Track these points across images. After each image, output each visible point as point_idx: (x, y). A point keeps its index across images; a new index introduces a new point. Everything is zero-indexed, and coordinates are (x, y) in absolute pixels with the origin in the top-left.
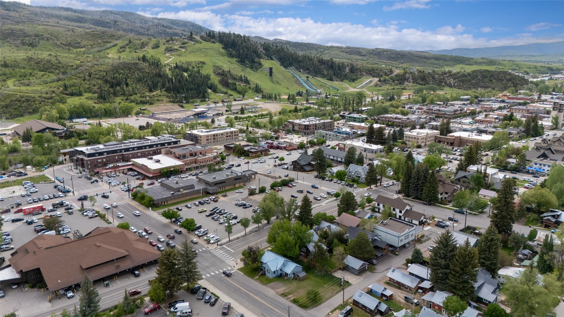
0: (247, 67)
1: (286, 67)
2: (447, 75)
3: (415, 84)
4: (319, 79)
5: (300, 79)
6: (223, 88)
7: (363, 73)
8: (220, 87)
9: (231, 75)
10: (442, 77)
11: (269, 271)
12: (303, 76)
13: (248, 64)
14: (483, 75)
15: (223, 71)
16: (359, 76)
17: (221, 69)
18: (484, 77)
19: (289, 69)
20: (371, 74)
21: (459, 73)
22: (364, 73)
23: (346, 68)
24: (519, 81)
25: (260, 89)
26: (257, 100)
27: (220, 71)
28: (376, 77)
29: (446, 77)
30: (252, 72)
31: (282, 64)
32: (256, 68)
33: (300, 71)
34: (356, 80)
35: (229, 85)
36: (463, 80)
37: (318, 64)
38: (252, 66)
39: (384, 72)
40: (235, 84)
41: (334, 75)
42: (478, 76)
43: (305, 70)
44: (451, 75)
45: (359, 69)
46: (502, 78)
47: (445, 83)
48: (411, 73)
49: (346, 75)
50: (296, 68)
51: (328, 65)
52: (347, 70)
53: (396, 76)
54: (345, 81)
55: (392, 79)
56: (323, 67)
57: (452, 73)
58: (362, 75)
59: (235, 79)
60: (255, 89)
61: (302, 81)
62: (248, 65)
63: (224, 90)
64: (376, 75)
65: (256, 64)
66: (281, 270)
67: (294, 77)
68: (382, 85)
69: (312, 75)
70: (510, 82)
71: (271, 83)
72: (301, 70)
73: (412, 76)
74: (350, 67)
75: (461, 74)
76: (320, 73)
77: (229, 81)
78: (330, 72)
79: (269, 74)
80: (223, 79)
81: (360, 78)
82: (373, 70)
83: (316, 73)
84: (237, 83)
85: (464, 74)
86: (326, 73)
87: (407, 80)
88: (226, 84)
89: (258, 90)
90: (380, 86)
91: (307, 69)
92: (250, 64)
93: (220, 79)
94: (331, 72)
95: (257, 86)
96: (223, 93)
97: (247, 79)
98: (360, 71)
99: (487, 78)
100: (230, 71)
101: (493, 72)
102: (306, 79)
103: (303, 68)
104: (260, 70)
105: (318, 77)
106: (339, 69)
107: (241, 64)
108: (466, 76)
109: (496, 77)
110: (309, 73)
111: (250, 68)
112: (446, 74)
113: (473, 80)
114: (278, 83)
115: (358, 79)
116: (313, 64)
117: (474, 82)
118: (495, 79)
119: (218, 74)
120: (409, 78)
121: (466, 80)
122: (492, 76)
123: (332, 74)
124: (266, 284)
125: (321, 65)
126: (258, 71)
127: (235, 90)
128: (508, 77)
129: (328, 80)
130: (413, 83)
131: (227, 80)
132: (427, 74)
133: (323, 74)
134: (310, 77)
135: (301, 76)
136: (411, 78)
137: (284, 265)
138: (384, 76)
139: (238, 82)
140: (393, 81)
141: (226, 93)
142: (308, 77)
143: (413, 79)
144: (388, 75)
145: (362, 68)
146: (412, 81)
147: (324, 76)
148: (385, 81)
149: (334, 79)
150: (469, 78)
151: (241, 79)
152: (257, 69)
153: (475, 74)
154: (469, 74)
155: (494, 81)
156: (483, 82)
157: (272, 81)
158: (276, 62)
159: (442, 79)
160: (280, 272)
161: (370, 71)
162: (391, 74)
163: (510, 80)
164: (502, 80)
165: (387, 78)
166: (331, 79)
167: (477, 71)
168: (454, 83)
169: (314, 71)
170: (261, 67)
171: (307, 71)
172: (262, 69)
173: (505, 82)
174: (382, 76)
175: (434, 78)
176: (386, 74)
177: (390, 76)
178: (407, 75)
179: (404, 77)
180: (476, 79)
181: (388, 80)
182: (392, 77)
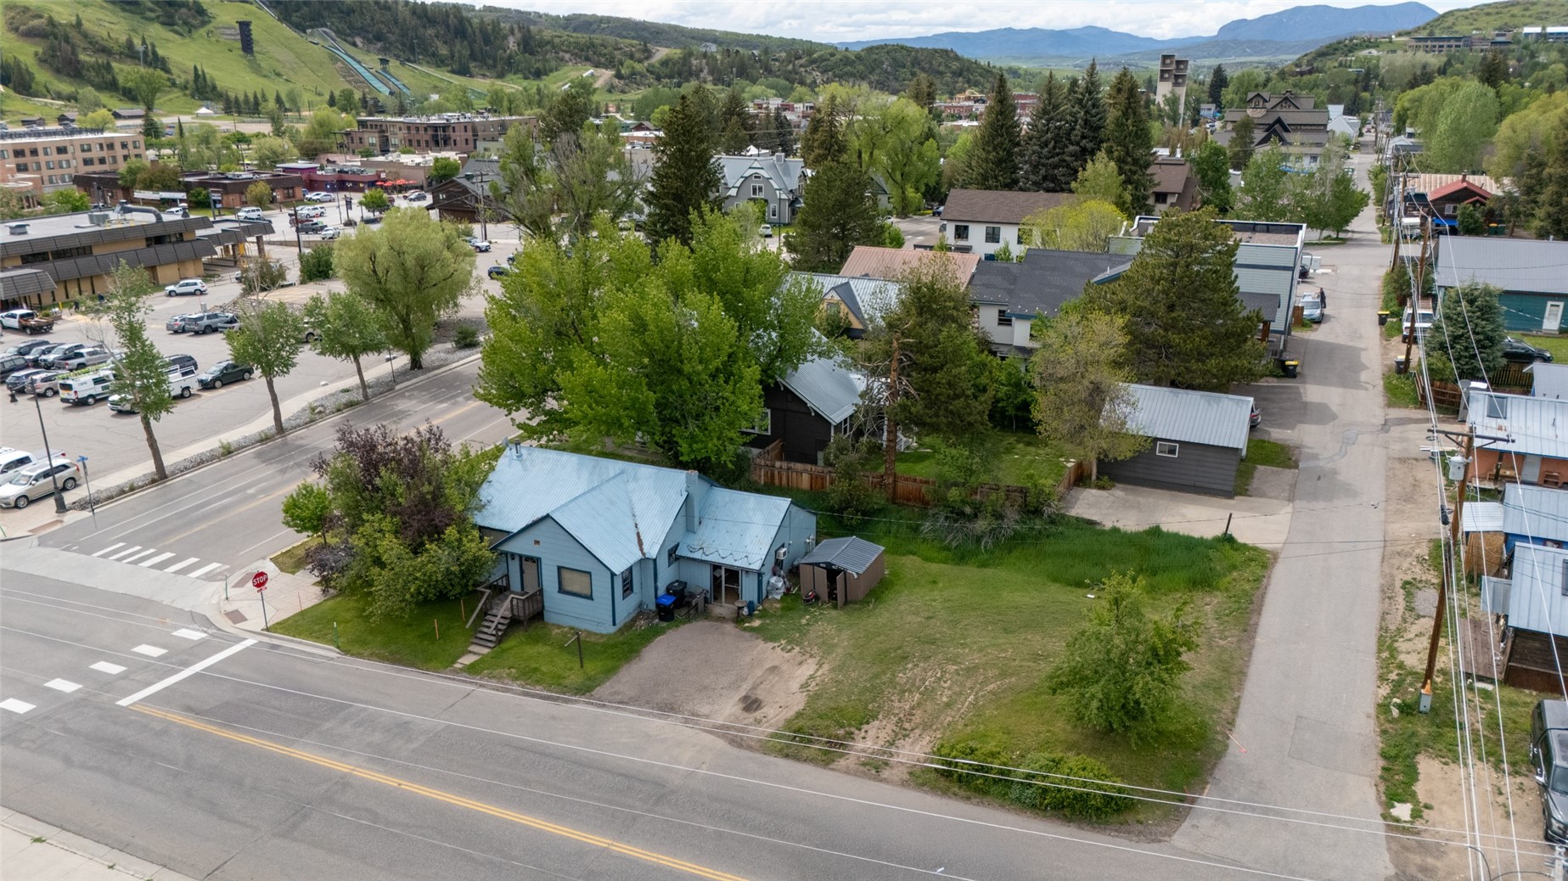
0: (151, 20)
1: (300, 28)
2: (802, 61)
3: (720, 87)
4: (425, 69)
5: (357, 66)
6: (60, 81)
7: (561, 54)
8: (42, 76)
9: (85, 36)
10: (790, 67)
11: (579, 582)
12: (367, 58)
13: (151, 10)
14: (894, 59)
15: (51, 22)
16: (553, 64)
17: (41, 17)
18: (898, 64)
19: (312, 34)
20: (587, 59)
21: (832, 55)
22: (567, 56)
23: (505, 37)
24: (981, 75)
25: (214, 88)
26: (205, 117)
27: (36, 22)
28: (606, 68)
29: (801, 66)
30: (171, 36)
31: (285, 16)
32: (185, 23)
33: (354, 44)
34: (546, 74)
35: (84, 72)
36: (846, 74)
37: (415, 22)
38: (171, 16)
39: (625, 54)
40: (108, 68)
41: (473, 57)
42: (883, 63)
43: (370, 42)
44: (813, 62)
45: (548, 43)
46: (942, 68)
47: (802, 82)
48: (705, 55)
49: (510, 57)
50: (339, 32)
51: (448, 26)
52: (512, 44)
53: (665, 63)
54: (510, 76)
55: (652, 73)
56: (431, 31)
57: (815, 56)
58: (562, 59)
59: (104, 50)
60: (191, 83)
61: (367, 75)
62: (152, 15)
63: (66, 87)
64: (603, 60)
65: (184, 10)
66: (673, 555)
67: (334, 59)
68: (627, 89)
69: (397, 57)
70: (961, 79)
71: (254, 76)
72: (358, 41)
73: (707, 64)
74: (518, 35)
75: (838, 56)
76: (425, 52)
77: (83, 57)
78: (458, 47)
79: (239, 45)
80: (53, 49)
81: (557, 70)
82: (593, 45)
83: (412, 50)
84: (114, 64)
85: (848, 58)
86: (444, 51)
87: (696, 74)
88: (71, 69)
89: (202, 89)
90: (623, 92)
91: (379, 37)
92: (160, 12)
93: (40, 50)
94: (460, 47)
95: (199, 77)
96: (59, 96)
97: (155, 53)
98: (553, 47)
99: (904, 67)
100: (79, 24)
101: (917, 51)
102: (379, 67)
103: (362, 31)
104: (203, 31)
105: (420, 64)
106: (487, 41)
107: (124, 10)
108: (853, 62)
109: (927, 66)
110: (384, 50)
111: (164, 24)
112: (800, 58)
113: (870, 73)
114: (278, 75)
115: (551, 71)
116: (396, 23)
117: (874, 78)
118: (923, 69)
119: (30, 34)
120: (701, 71)
121: (853, 75)
122: (916, 62)
123: (466, 52)
124: (584, 690)
125: (424, 27)
126: (195, 35)
127: (111, 86)
128: (955, 65)
129: (453, 72)
130: (715, 85)
131: (74, 53)
132: (750, 59)
133: (434, 55)
134: (394, 64)
135: (360, 57)
136: (706, 71)
137: (689, 516)
138: (628, 62)
139: (120, 61)
140: (658, 79)
141: (71, 98)
142: (384, 62)
143: (711, 72)
144: (640, 61)
145: (557, 40)
146: (710, 78)
147: (439, 62)
148: (633, 73)
149: (474, 70)
150: (862, 67)
151: (129, 53)
152: (190, 28)
153: (874, 56)
154: (859, 57)
156: (896, 79)
157: (256, 69)
158: (260, 8)
159: (790, 72)
160: (667, 575)
161: (582, 50)
162: (647, 58)
163: (960, 75)
164: (941, 73)
165: (638, 67)
166: (463, 71)
167: (877, 48)
168: (826, 82)
169: (403, 45)
170: (204, 24)
171: (379, 45)
172: (209, 27)
173: (948, 77)
174: (622, 64)
175: (768, 71)
176: (632, 57)
177: (646, 64)
178: (694, 62)
179: (686, 68)
180: (877, 71)
181: (643, 76)
182: (653, 66)
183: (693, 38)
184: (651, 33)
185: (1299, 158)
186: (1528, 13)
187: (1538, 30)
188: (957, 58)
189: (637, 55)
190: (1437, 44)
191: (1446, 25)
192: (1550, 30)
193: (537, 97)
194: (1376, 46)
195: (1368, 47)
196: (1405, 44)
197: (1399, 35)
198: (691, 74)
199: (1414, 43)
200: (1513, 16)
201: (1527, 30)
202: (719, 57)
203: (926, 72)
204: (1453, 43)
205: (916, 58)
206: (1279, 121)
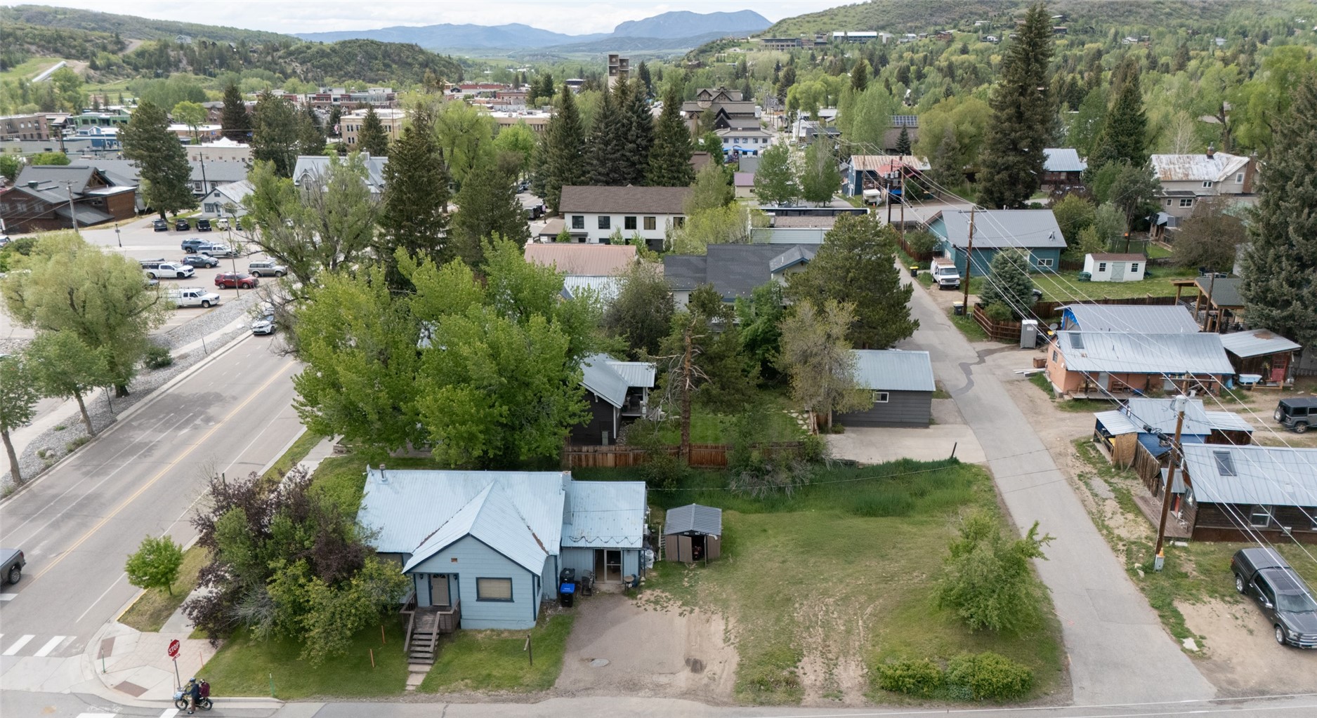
2: (280, 53)
3: (202, 76)
7: (26, 46)
10: (269, 59)
14: (366, 52)
16: (19, 56)
18: (371, 57)
20: (56, 51)
21: (308, 48)
22: (33, 48)
24: (444, 66)
28: (78, 59)
29: (280, 57)
34: (13, 66)
36: (324, 65)
39: (97, 46)
42: (356, 55)
44: (291, 54)
45: (9, 35)
46: (410, 60)
47: (283, 72)
48: (181, 47)
53: (141, 54)
55: (128, 63)
57: (292, 48)
58: (28, 51)
64: (73, 51)
68: (104, 79)
70: (427, 70)
73: (185, 55)
75: (314, 49)
81: (24, 62)
82: (60, 37)
85: (323, 51)
87: (176, 65)
90: (101, 82)
98: (17, 39)
99: (376, 59)
101: (386, 45)
108: (329, 54)
109: (396, 58)
112: (277, 50)
113: (346, 64)
115: (18, 62)
117: (350, 68)
118: (394, 61)
120: (180, 61)
121: (331, 66)
122: (386, 55)
128: (421, 58)
130: (196, 74)
132: (228, 51)
136: (185, 62)
138: (101, 54)
140: (136, 69)
143: (191, 63)
144: (114, 53)
145: (19, 33)
146: (191, 68)
148: (109, 65)
150: (337, 59)
153: (347, 49)
154: (333, 50)
155: (394, 66)
156: (371, 70)
159: (270, 63)
161: (49, 42)
162: (121, 49)
163: (427, 66)
164: (410, 65)
165: (113, 58)
167: (350, 42)
168: (306, 72)
173: (416, 68)
174: (94, 54)
175: (248, 61)
176: (104, 48)
177: (120, 55)
178: (172, 54)
179: (163, 59)
180: (353, 62)
181: (119, 66)
182: (129, 57)
183: (157, 29)
184: (113, 24)
185: (746, 139)
186: (833, 22)
187: (842, 34)
188: (421, 51)
189: (110, 47)
190: (780, 44)
191: (782, 29)
192: (850, 34)
193: (20, 92)
194: (739, 45)
195: (733, 46)
196: (758, 44)
197: (753, 37)
198: (170, 65)
199: (763, 43)
200: (824, 23)
201: (836, 34)
202: (196, 49)
203: (396, 63)
204: (790, 43)
205: (386, 51)
206: (722, 111)
